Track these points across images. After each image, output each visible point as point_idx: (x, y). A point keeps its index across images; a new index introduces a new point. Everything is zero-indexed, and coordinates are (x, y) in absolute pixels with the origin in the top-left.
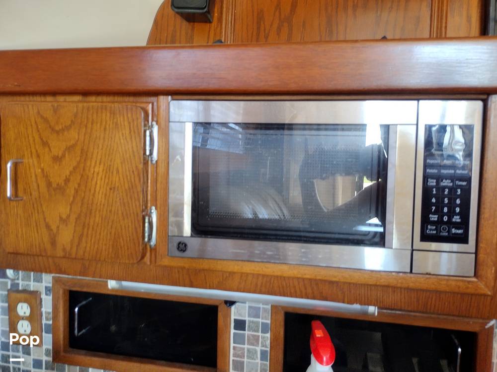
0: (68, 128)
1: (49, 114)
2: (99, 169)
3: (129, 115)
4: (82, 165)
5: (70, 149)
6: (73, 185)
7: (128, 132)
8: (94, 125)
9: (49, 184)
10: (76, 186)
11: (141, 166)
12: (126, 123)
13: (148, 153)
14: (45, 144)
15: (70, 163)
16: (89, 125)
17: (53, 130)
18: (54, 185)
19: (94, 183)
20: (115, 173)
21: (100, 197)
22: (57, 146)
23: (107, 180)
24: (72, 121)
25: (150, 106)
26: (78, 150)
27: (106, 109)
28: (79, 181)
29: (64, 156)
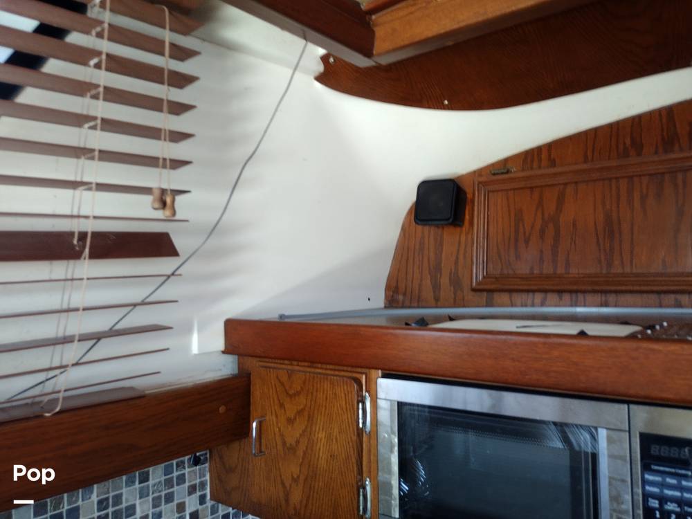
0: (298, 394)
1: (285, 379)
2: (322, 435)
3: (345, 387)
4: (309, 430)
5: (300, 412)
6: (302, 447)
7: (344, 403)
8: (318, 393)
9: (284, 443)
10: (305, 448)
11: (354, 438)
12: (343, 395)
13: (361, 425)
14: (282, 406)
15: (300, 426)
16: (315, 393)
17: (287, 393)
18: (288, 445)
19: (318, 448)
20: (334, 440)
21: (322, 463)
22: (291, 409)
23: (328, 448)
24: (301, 387)
25: (364, 377)
26: (306, 414)
27: (327, 379)
28: (306, 444)
29: (295, 418)
